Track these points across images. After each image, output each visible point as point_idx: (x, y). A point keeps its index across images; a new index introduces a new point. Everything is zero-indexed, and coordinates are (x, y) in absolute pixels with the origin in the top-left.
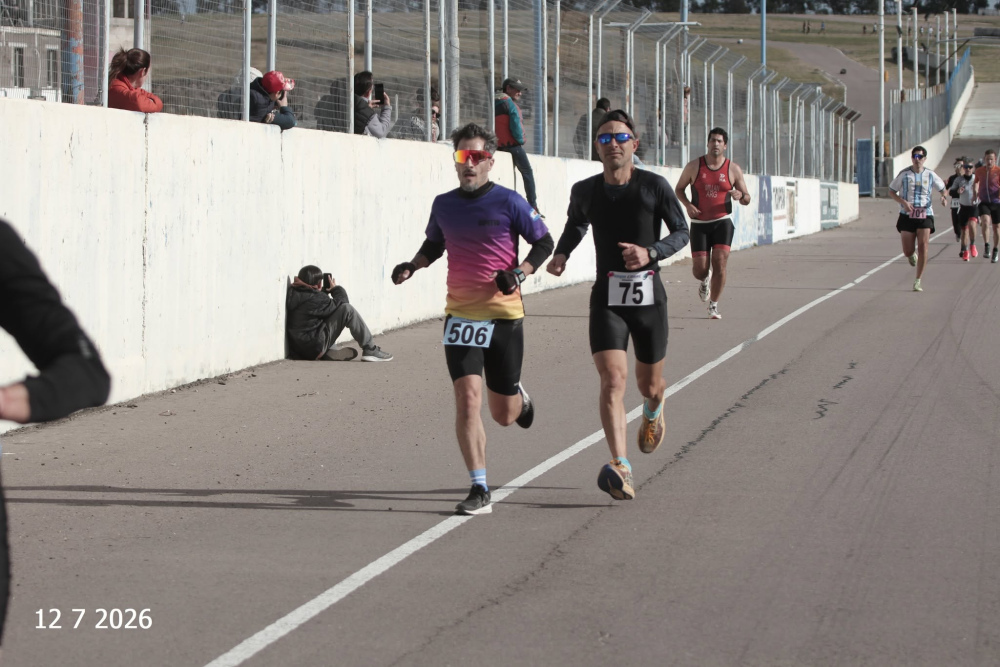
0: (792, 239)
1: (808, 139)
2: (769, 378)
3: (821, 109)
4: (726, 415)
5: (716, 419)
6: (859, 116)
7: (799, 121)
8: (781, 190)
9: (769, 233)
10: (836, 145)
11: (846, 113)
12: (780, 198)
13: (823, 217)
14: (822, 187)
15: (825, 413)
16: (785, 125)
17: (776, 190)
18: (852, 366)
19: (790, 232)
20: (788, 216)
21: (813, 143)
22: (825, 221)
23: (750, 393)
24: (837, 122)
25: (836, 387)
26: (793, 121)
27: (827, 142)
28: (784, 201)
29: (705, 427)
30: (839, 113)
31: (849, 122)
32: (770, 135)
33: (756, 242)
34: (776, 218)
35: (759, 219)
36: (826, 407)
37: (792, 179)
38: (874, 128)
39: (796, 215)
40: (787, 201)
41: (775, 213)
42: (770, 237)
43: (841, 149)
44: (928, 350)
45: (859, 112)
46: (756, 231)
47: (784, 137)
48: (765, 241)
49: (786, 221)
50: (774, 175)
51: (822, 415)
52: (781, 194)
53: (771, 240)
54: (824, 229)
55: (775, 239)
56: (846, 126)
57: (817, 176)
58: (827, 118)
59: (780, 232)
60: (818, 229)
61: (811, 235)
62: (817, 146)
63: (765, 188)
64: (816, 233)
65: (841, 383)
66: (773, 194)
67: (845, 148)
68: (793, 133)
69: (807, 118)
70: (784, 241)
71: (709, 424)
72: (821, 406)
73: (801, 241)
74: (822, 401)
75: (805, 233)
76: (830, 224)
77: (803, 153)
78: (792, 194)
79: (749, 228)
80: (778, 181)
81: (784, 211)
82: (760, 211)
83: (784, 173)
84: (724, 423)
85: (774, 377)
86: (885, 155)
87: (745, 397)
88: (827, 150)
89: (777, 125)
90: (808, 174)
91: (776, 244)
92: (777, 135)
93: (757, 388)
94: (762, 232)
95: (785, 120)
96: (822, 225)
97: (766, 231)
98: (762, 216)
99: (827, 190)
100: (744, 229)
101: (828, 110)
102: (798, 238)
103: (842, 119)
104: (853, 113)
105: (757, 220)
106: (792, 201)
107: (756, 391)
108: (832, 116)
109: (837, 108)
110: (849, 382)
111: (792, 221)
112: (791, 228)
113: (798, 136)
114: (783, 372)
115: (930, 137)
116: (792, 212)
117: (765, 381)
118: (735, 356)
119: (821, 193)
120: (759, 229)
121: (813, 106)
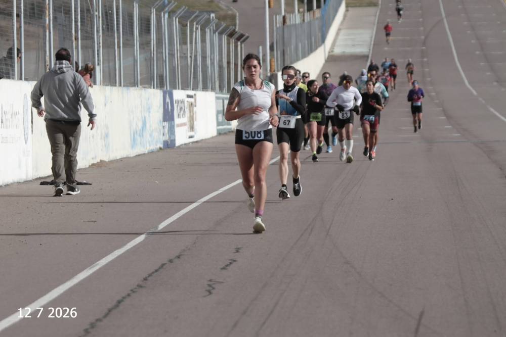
0: (193, 142)
1: (204, 58)
2: (167, 262)
3: (215, 32)
4: (129, 295)
5: (120, 298)
6: (247, 38)
7: (196, 43)
8: (182, 102)
9: (172, 138)
10: (229, 63)
11: (236, 36)
12: (181, 108)
13: (219, 124)
14: (217, 98)
15: (212, 291)
16: (184, 47)
17: (178, 102)
18: (238, 250)
19: (191, 137)
20: (188, 124)
21: (209, 62)
22: (221, 127)
23: (150, 275)
24: (228, 43)
25: (223, 268)
26: (191, 43)
27: (221, 61)
28: (184, 111)
29: (109, 306)
30: (231, 35)
31: (239, 43)
32: (172, 55)
33: (162, 146)
34: (178, 126)
35: (164, 127)
36: (214, 286)
37: (191, 93)
38: (261, 48)
39: (195, 123)
40: (187, 111)
41: (177, 121)
42: (173, 141)
43: (232, 66)
44: (302, 235)
45: (247, 35)
46: (161, 136)
47: (184, 57)
48: (169, 145)
49: (186, 128)
50: (176, 89)
51: (210, 293)
52: (182, 105)
53: (174, 144)
54: (220, 133)
55: (178, 144)
56: (236, 47)
57: (213, 89)
58: (220, 40)
59: (182, 137)
60: (215, 133)
61: (209, 139)
62: (212, 64)
63: (168, 100)
64: (213, 138)
65: (227, 265)
66: (175, 105)
67: (236, 65)
68: (191, 53)
69: (203, 40)
70: (185, 144)
71: (114, 303)
72: (209, 285)
73: (200, 144)
74: (210, 281)
75: (204, 137)
76: (224, 129)
77: (200, 69)
78: (191, 105)
79: (155, 134)
80: (179, 94)
81: (185, 120)
82: (165, 120)
83: (185, 87)
84: (127, 302)
85: (171, 261)
86: (270, 70)
87: (145, 279)
88: (221, 67)
89: (177, 46)
90: (205, 88)
91: (179, 147)
92: (177, 55)
93: (156, 271)
94: (166, 138)
95: (183, 42)
96: (218, 130)
97: (170, 137)
98: (166, 124)
99: (221, 101)
100: (151, 135)
101: (221, 34)
102: (197, 142)
103: (233, 41)
104: (242, 36)
105: (162, 128)
106: (191, 111)
107: (155, 274)
108: (225, 38)
109: (228, 31)
110: (234, 264)
111: (192, 128)
112: (192, 134)
113: (196, 56)
114: (179, 257)
115: (309, 54)
116: (192, 119)
117: (163, 265)
118: (139, 244)
119: (216, 102)
120: (163, 135)
121: (208, 31)
